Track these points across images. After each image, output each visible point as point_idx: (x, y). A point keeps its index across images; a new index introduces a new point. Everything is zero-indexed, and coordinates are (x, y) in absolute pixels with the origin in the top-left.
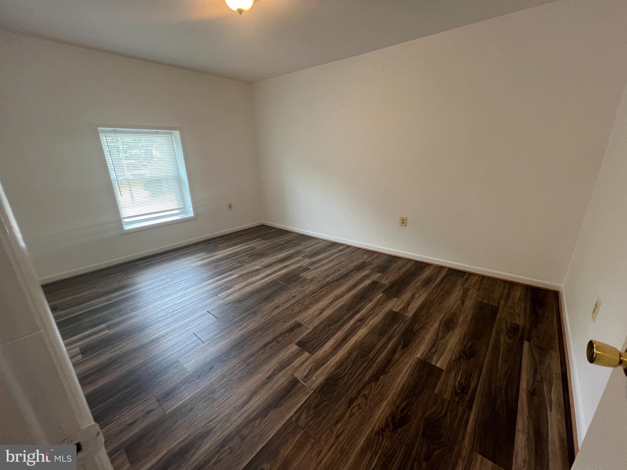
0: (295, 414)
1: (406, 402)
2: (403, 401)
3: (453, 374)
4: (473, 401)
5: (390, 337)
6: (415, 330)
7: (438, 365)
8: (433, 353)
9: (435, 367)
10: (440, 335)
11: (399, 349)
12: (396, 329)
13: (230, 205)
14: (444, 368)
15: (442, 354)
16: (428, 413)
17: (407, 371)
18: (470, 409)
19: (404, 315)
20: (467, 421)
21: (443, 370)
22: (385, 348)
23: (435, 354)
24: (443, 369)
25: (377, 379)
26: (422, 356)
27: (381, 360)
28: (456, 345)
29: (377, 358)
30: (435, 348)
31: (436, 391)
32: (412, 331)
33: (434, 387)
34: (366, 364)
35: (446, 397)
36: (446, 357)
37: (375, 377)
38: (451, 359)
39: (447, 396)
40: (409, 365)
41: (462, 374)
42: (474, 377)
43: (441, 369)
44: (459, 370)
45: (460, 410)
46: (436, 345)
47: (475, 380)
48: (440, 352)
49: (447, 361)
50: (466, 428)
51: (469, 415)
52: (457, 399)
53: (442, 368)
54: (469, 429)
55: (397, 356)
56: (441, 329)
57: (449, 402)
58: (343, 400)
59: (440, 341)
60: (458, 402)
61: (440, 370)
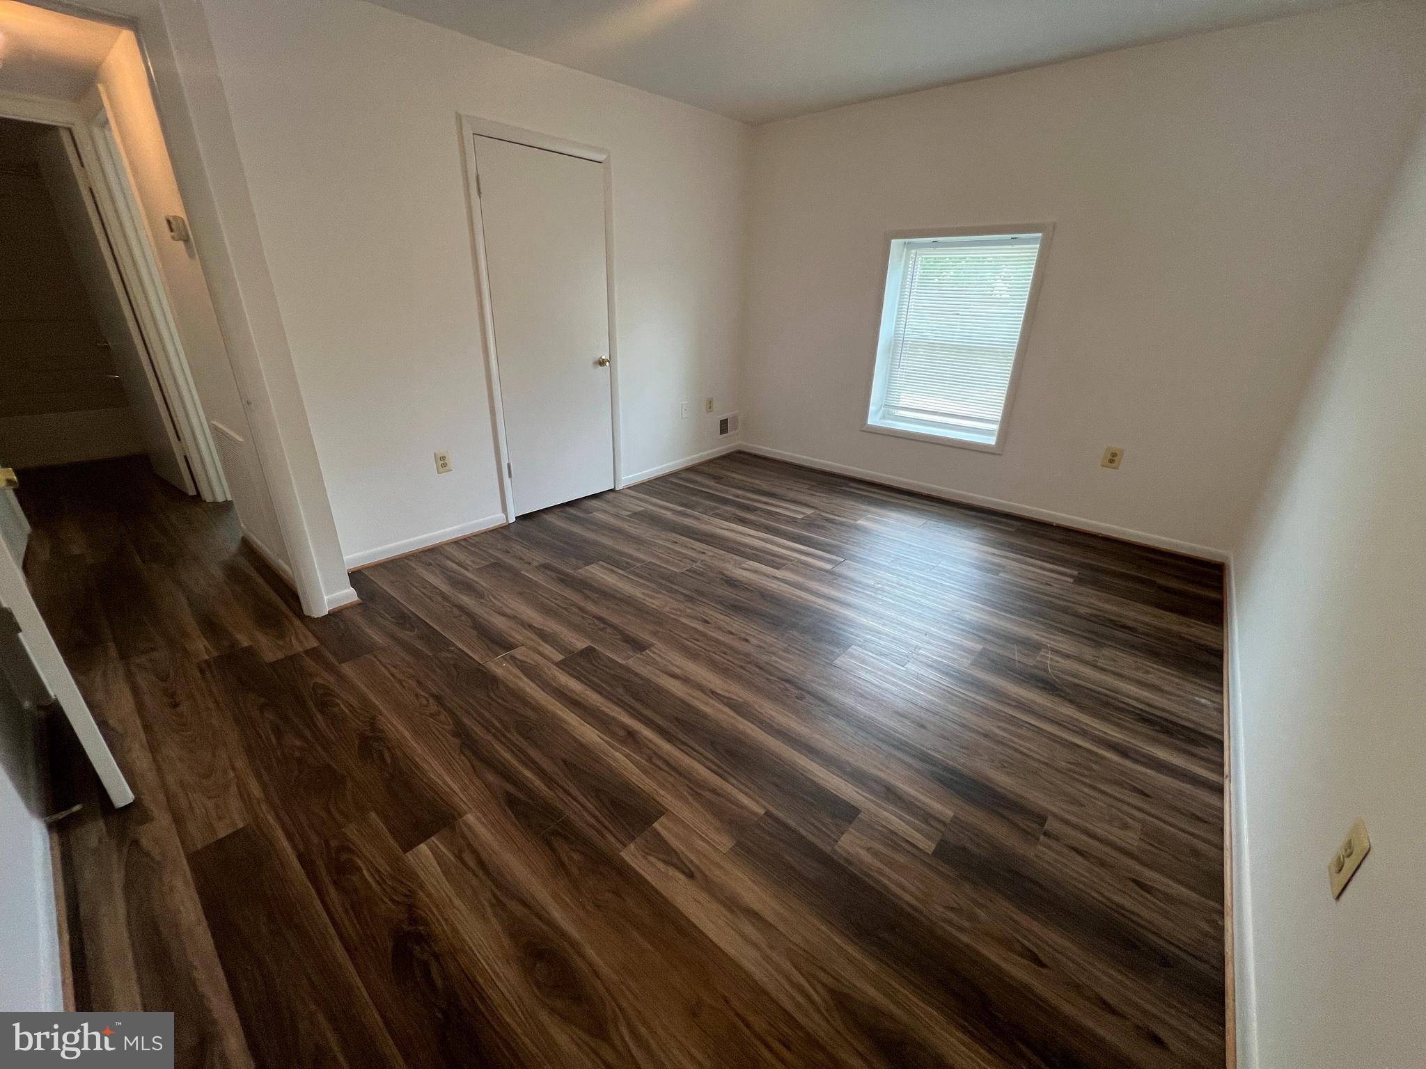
0: (460, 649)
1: (389, 761)
2: (394, 758)
3: (385, 868)
4: (308, 874)
5: (552, 780)
6: (558, 843)
7: (423, 847)
8: (461, 851)
9: (424, 837)
10: (513, 906)
11: (511, 788)
12: (577, 801)
13: (1114, 455)
14: (409, 856)
15: (446, 873)
16: (349, 784)
17: (445, 782)
18: (300, 857)
19: (633, 838)
20: (290, 838)
21: (405, 851)
22: (523, 763)
23: (456, 856)
24: (407, 854)
25: (456, 734)
26: (466, 824)
27: (496, 750)
28: (454, 929)
29: (502, 742)
30: (472, 864)
31: (373, 815)
32: (556, 833)
33: (383, 815)
34: (497, 724)
35: (352, 826)
36: (433, 875)
37: (461, 732)
38: (421, 886)
39: (351, 831)
40: (457, 790)
41: (370, 887)
42: (346, 911)
43: (412, 848)
44: (384, 890)
45: (315, 839)
46: (481, 873)
47: (340, 909)
48: (454, 871)
49: (422, 875)
50: (285, 829)
51: (295, 847)
52: (334, 843)
53: (410, 852)
54: (280, 833)
55: (491, 778)
56: (536, 920)
57: (339, 826)
58: (447, 690)
59: (492, 892)
60: (327, 842)
61: (409, 846)
